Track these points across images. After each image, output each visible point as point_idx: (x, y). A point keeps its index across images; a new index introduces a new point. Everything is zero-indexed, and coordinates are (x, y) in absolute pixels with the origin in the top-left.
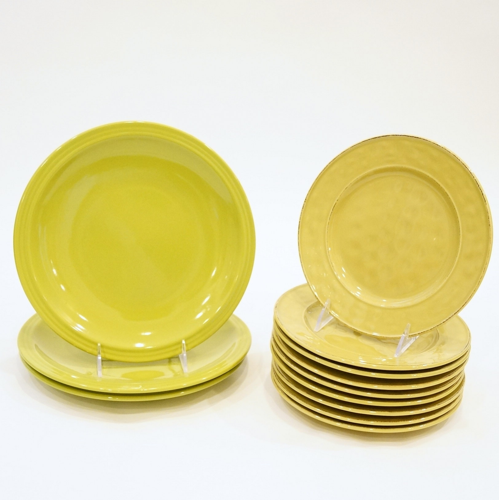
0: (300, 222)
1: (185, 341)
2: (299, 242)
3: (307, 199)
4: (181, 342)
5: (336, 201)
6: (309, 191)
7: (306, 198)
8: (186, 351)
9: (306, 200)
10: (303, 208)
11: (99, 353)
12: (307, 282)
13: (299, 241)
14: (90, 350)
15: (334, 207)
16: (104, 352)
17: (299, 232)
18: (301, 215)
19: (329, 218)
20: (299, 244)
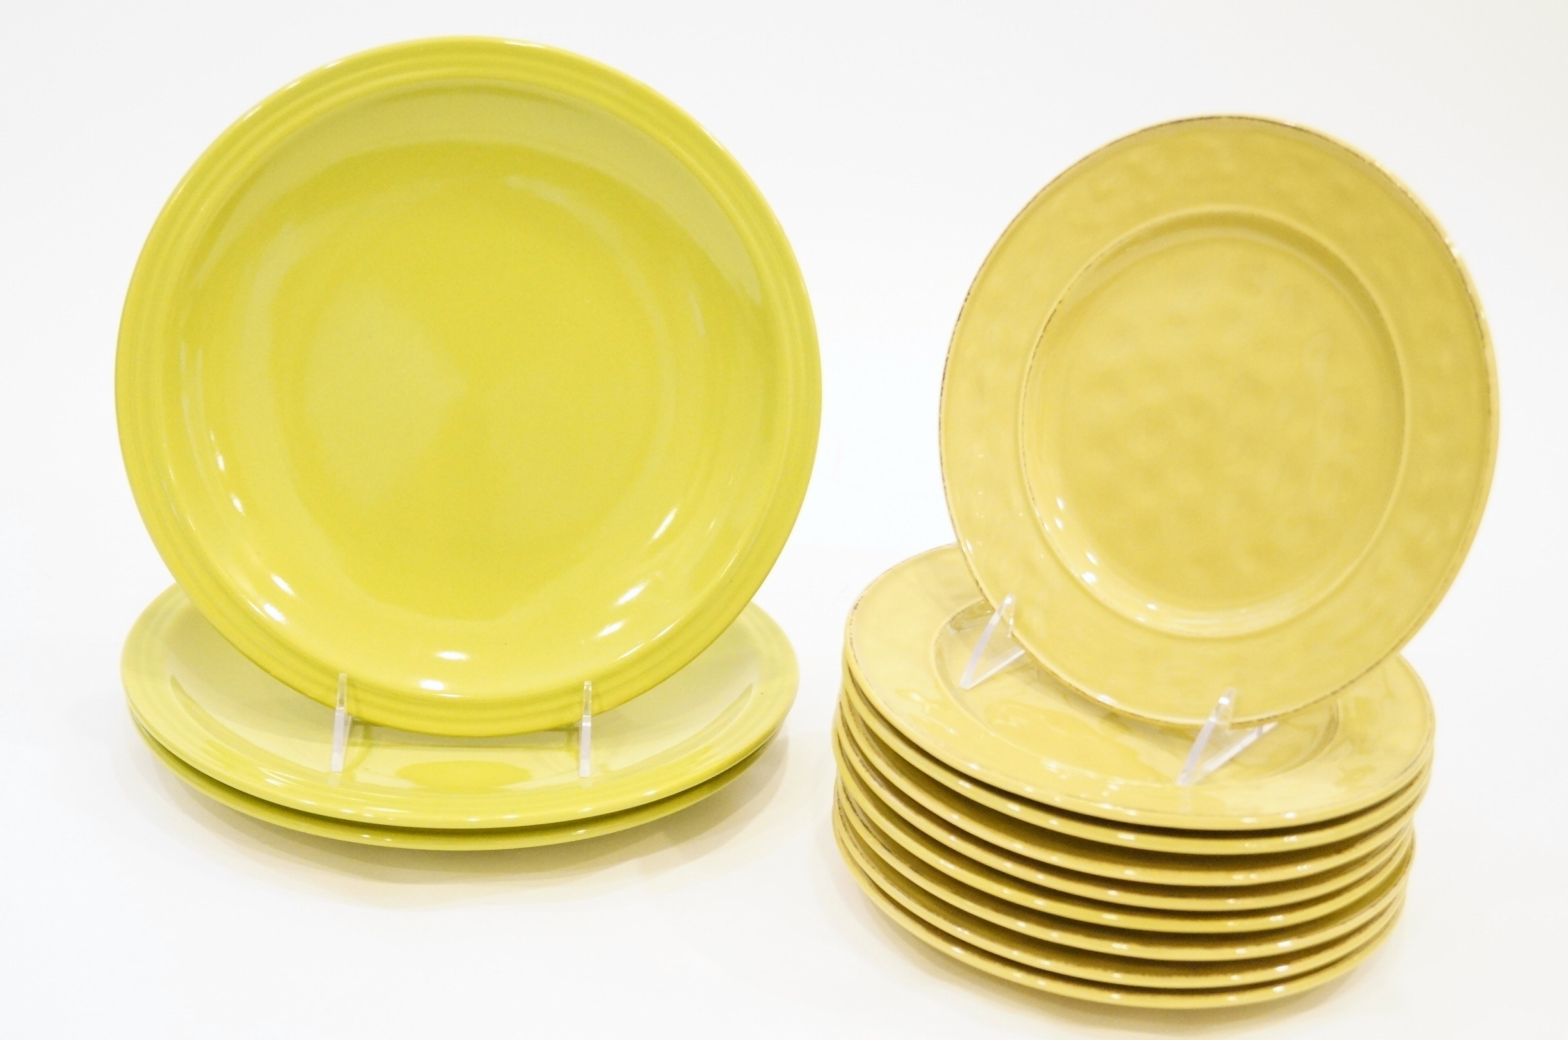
0: (947, 359)
1: (594, 684)
2: (942, 420)
3: (972, 293)
4: (583, 686)
5: (1055, 305)
6: (980, 269)
7: (969, 291)
8: (593, 716)
9: (969, 294)
10: (959, 319)
11: (342, 702)
12: (955, 540)
13: (942, 415)
14: (317, 692)
15: (1049, 321)
16: (357, 700)
17: (942, 388)
18: (952, 340)
19: (1032, 355)
20: (940, 423)
